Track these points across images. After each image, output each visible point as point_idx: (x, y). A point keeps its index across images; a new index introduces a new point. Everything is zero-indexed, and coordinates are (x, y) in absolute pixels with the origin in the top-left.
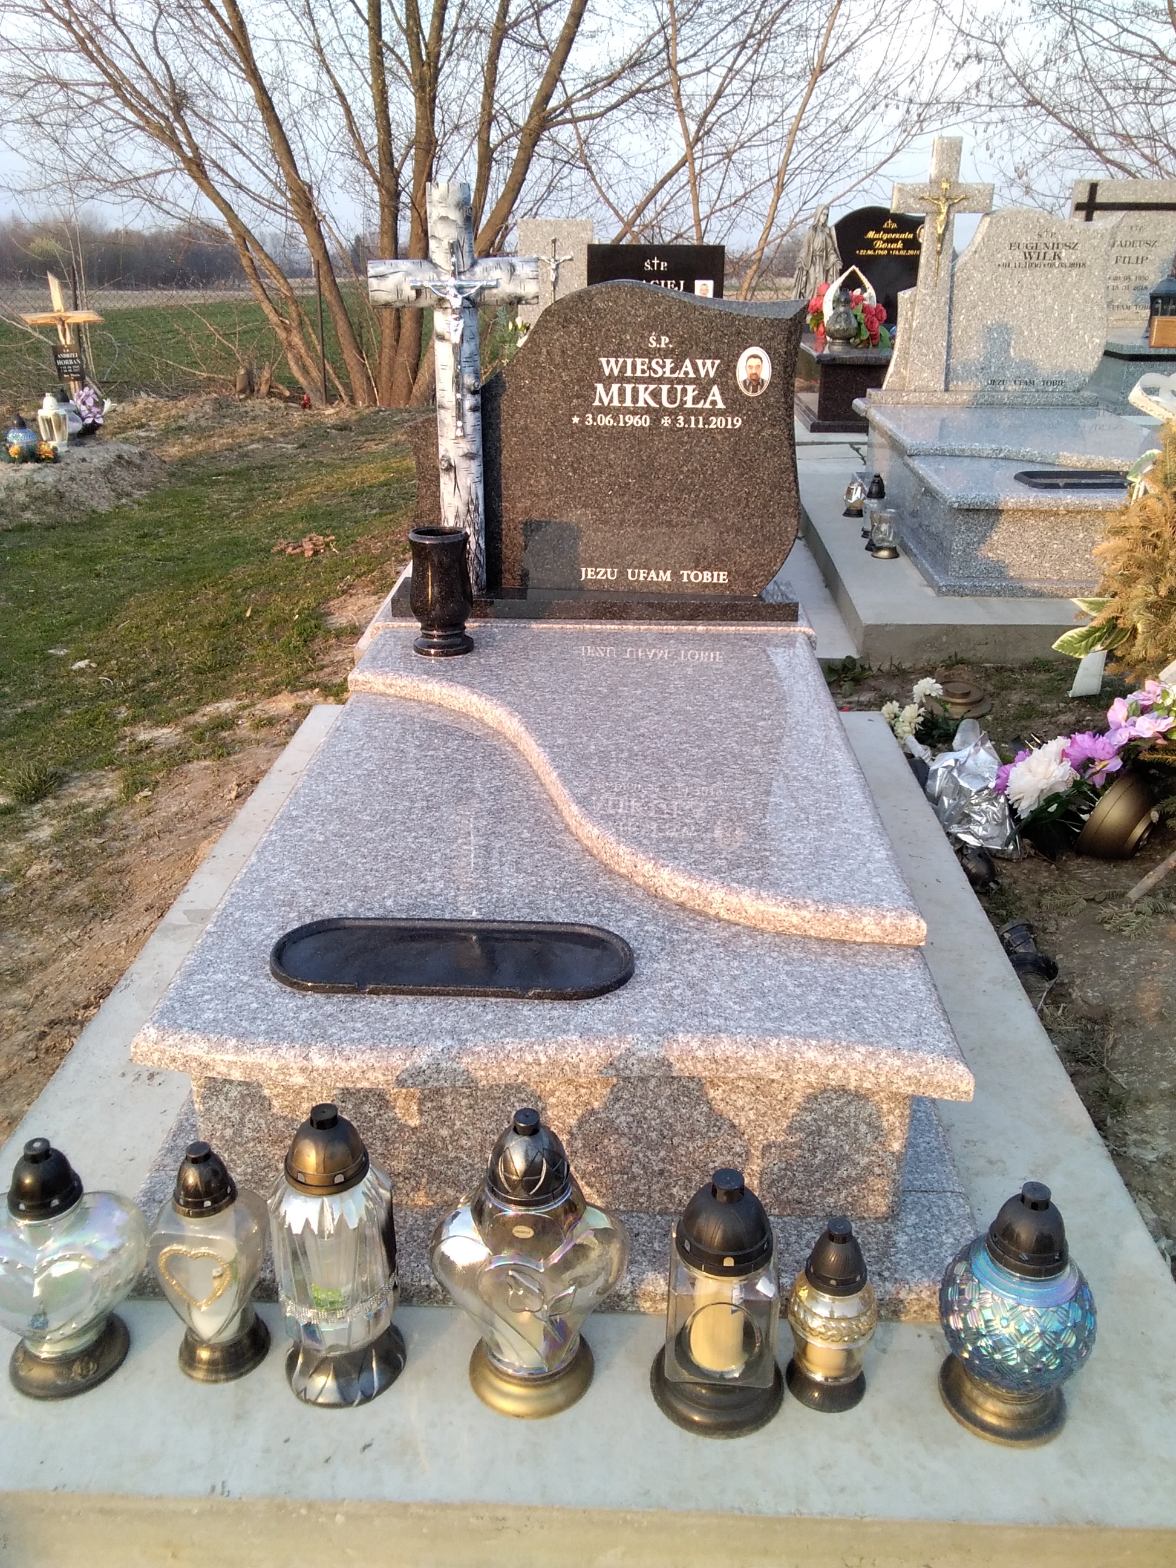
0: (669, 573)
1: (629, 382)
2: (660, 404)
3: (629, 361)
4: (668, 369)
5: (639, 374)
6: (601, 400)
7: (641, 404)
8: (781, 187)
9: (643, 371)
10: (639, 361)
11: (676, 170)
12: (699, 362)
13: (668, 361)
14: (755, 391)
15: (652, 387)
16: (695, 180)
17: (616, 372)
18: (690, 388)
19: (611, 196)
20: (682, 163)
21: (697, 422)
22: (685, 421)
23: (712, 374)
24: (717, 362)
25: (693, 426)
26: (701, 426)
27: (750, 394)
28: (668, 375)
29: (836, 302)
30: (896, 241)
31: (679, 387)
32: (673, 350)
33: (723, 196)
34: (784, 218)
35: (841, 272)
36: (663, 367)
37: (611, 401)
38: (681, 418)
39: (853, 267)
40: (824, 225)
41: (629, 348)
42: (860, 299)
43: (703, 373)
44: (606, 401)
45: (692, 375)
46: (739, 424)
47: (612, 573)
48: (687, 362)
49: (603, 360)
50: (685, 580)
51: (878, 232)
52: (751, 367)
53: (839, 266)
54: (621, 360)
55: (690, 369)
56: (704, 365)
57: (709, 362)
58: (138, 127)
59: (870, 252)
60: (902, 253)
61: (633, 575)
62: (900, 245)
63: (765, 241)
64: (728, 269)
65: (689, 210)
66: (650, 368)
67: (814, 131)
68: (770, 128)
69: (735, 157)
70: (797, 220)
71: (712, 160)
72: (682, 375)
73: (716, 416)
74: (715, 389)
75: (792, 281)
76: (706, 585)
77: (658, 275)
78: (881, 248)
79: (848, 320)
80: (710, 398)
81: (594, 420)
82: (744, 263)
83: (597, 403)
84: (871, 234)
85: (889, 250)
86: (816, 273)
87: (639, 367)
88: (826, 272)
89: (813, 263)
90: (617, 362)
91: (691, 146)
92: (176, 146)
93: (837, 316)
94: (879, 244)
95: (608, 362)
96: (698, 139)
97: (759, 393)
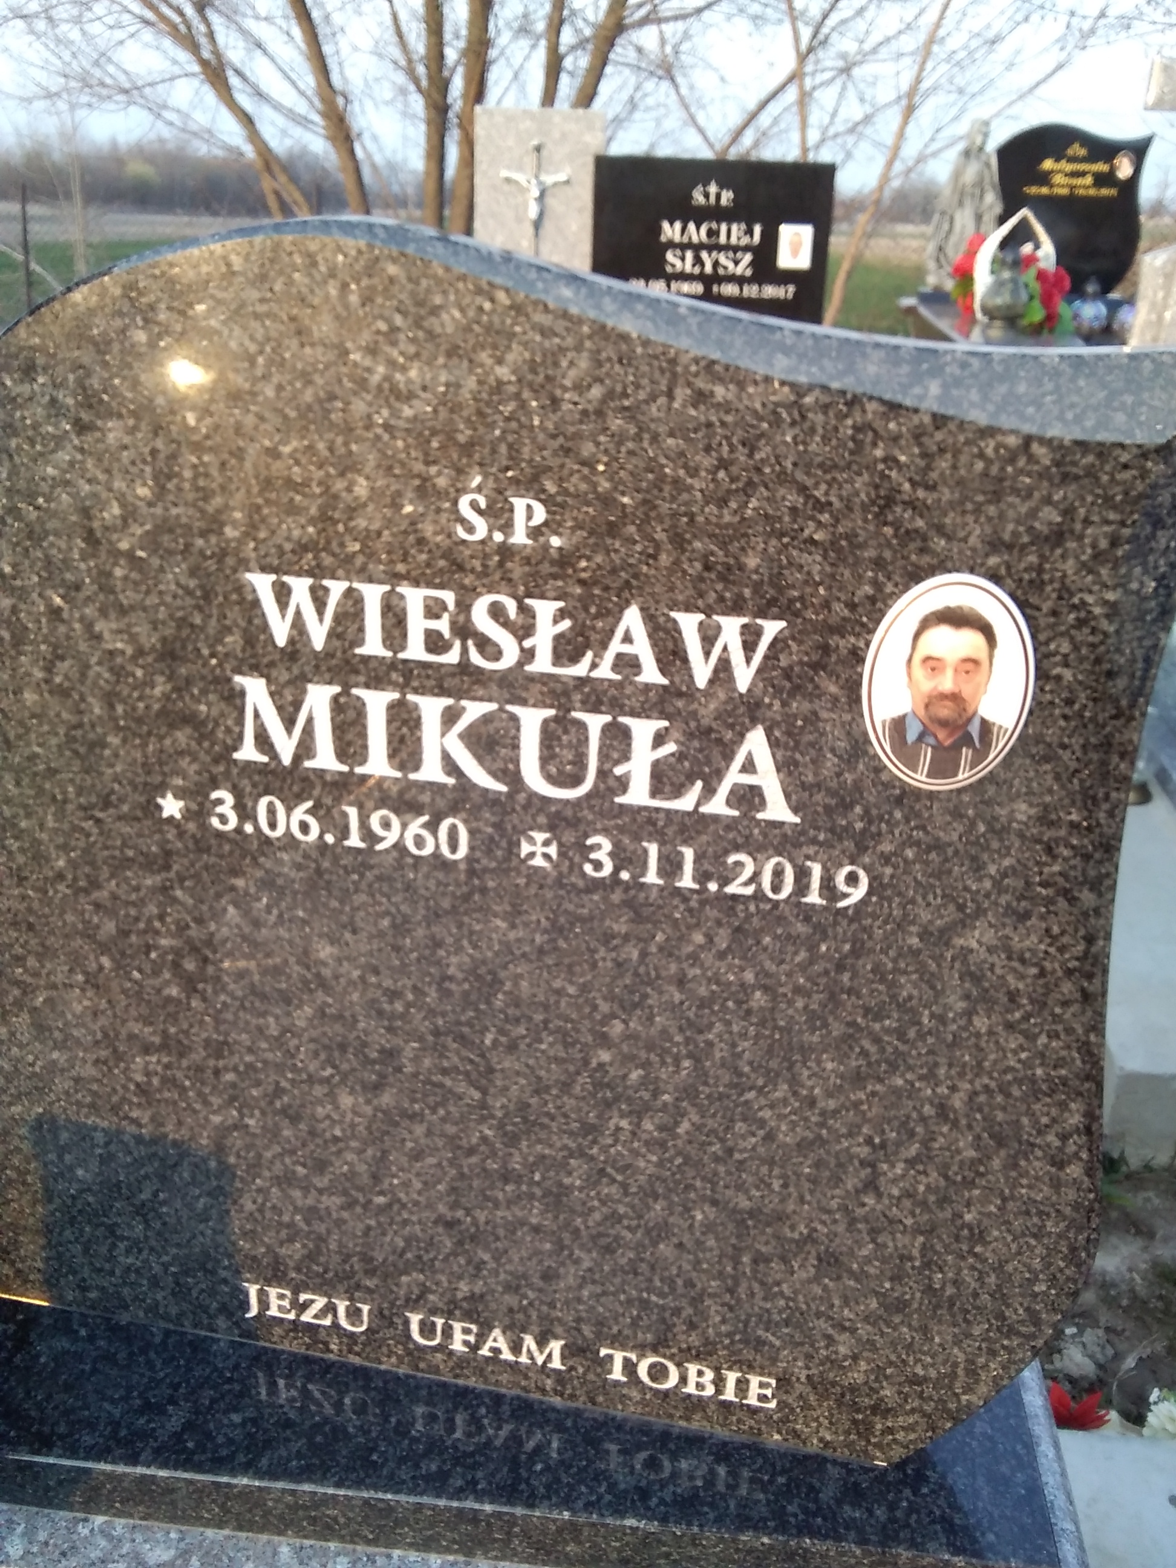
0: (555, 1346)
1: (376, 682)
2: (512, 776)
3: (373, 594)
4: (543, 640)
5: (415, 650)
6: (263, 741)
7: (431, 771)
8: (910, 110)
9: (435, 644)
10: (414, 598)
11: (782, 88)
12: (689, 623)
13: (545, 609)
14: (943, 767)
15: (474, 710)
16: (804, 100)
17: (318, 635)
18: (643, 730)
19: (701, 119)
20: (791, 79)
21: (671, 866)
22: (620, 857)
23: (744, 677)
24: (772, 628)
25: (652, 877)
26: (687, 881)
27: (919, 779)
28: (543, 664)
29: (997, 264)
30: (1083, 174)
31: (595, 722)
32: (565, 560)
33: (837, 120)
34: (910, 150)
35: (1002, 220)
36: (524, 630)
37: (306, 748)
38: (602, 847)
39: (1025, 212)
40: (981, 149)
41: (367, 538)
42: (1031, 260)
43: (702, 673)
44: (286, 747)
45: (651, 674)
46: (858, 893)
47: (354, 1314)
48: (632, 618)
49: (262, 583)
50: (617, 1374)
51: (1057, 160)
52: (933, 664)
53: (998, 209)
54: (336, 588)
55: (643, 649)
56: (709, 638)
57: (731, 627)
58: (147, 22)
59: (1045, 190)
60: (1092, 192)
61: (427, 1329)
62: (1089, 180)
63: (885, 179)
64: (838, 212)
65: (795, 137)
66: (464, 630)
67: (952, 44)
68: (903, 37)
69: (856, 72)
70: (929, 151)
71: (828, 75)
72: (605, 671)
73: (756, 850)
74: (756, 742)
75: (928, 229)
76: (695, 1405)
77: (715, 213)
78: (1061, 186)
79: (1015, 292)
80: (733, 777)
81: (245, 812)
82: (855, 206)
83: (248, 752)
84: (1048, 164)
85: (1072, 187)
86: (964, 220)
87: (417, 625)
88: (979, 218)
89: (961, 204)
90: (319, 598)
91: (802, 58)
92: (194, 47)
93: (998, 287)
94: (1058, 179)
95: (282, 594)
96: (811, 50)
97: (965, 776)
